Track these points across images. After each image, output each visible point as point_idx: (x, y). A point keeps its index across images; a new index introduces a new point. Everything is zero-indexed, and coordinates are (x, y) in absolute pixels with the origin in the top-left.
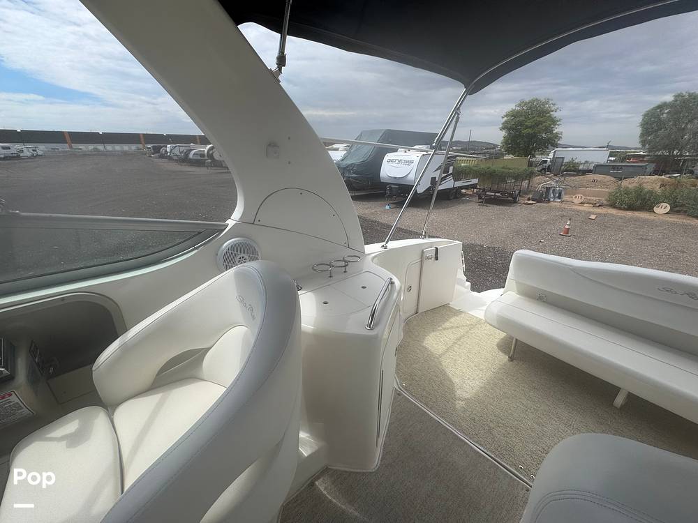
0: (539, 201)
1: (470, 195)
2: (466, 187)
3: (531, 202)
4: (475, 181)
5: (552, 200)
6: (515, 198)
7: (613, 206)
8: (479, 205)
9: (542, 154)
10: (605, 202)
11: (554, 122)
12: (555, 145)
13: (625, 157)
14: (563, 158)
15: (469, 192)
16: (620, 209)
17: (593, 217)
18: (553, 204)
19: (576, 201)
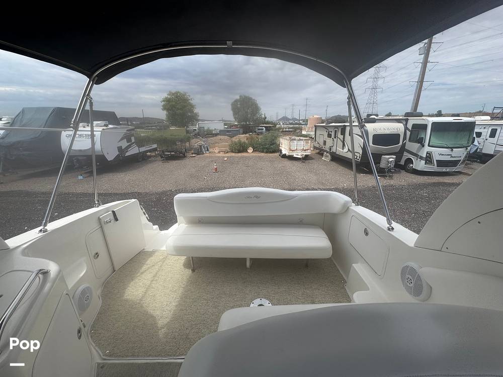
0: (198, 154)
1: (154, 156)
2: (150, 151)
3: (194, 155)
4: (155, 146)
5: (204, 152)
6: (184, 154)
7: (232, 152)
8: (162, 162)
9: (192, 125)
10: (229, 150)
11: (192, 106)
12: (198, 120)
13: (231, 126)
14: (204, 127)
15: (153, 154)
16: (236, 153)
17: (226, 159)
18: (206, 155)
19: (217, 151)
